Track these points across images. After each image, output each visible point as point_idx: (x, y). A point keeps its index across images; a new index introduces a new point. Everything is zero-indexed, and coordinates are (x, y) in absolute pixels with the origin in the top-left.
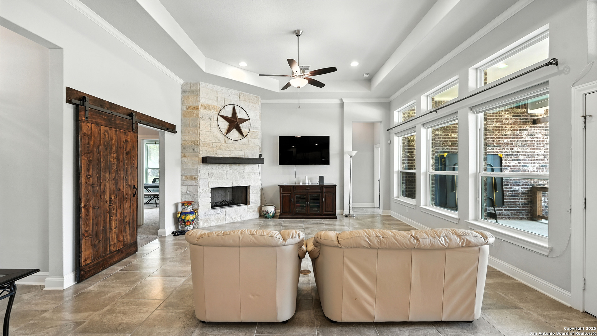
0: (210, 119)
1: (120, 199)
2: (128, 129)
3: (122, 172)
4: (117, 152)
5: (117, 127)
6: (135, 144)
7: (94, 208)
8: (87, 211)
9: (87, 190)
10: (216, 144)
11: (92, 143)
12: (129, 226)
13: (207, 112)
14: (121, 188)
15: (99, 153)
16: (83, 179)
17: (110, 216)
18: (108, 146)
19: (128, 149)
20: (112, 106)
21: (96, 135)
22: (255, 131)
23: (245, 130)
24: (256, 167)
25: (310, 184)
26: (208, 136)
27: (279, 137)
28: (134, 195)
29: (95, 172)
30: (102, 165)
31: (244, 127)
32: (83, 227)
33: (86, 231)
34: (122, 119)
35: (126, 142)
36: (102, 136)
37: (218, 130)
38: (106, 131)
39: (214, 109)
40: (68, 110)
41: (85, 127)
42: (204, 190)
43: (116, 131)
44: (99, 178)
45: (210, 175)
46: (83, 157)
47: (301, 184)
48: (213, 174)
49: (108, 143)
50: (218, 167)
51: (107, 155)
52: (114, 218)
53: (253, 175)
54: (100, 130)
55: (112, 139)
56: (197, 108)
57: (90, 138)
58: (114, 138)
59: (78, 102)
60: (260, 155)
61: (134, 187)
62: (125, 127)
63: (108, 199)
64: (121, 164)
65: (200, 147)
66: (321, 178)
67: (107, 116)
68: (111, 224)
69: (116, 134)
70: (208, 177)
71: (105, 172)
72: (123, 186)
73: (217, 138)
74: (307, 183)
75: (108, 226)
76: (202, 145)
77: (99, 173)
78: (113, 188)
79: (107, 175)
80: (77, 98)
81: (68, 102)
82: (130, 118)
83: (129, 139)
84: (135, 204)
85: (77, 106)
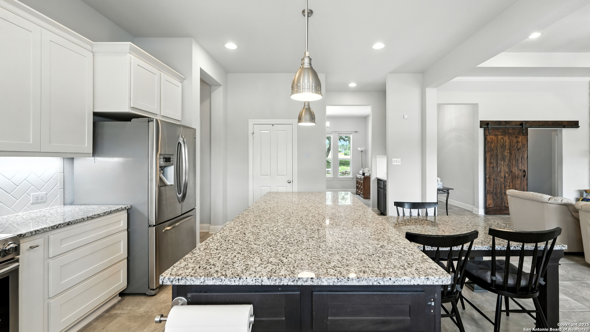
1: (512, 178)
2: (519, 134)
3: (514, 161)
4: (510, 149)
5: (510, 134)
6: (525, 142)
7: (494, 179)
8: (490, 180)
9: (489, 170)
11: (493, 146)
14: (513, 171)
15: (497, 150)
16: (488, 164)
17: (504, 187)
18: (503, 146)
19: (519, 147)
20: (507, 122)
21: (495, 141)
28: (524, 176)
29: (495, 161)
30: (499, 157)
32: (487, 188)
33: (489, 191)
34: (514, 129)
36: (499, 141)
38: (502, 138)
40: (481, 131)
41: (488, 138)
43: (509, 137)
44: (497, 164)
46: (488, 153)
51: (502, 151)
54: (498, 138)
55: (506, 142)
57: (491, 143)
58: (508, 141)
59: (485, 127)
61: (524, 171)
63: (503, 176)
64: (513, 156)
67: (502, 129)
71: (501, 161)
72: (515, 170)
75: (503, 191)
77: (497, 161)
78: (507, 170)
80: (485, 125)
81: (481, 127)
82: (521, 127)
83: (520, 140)
84: (525, 183)
85: (485, 128)
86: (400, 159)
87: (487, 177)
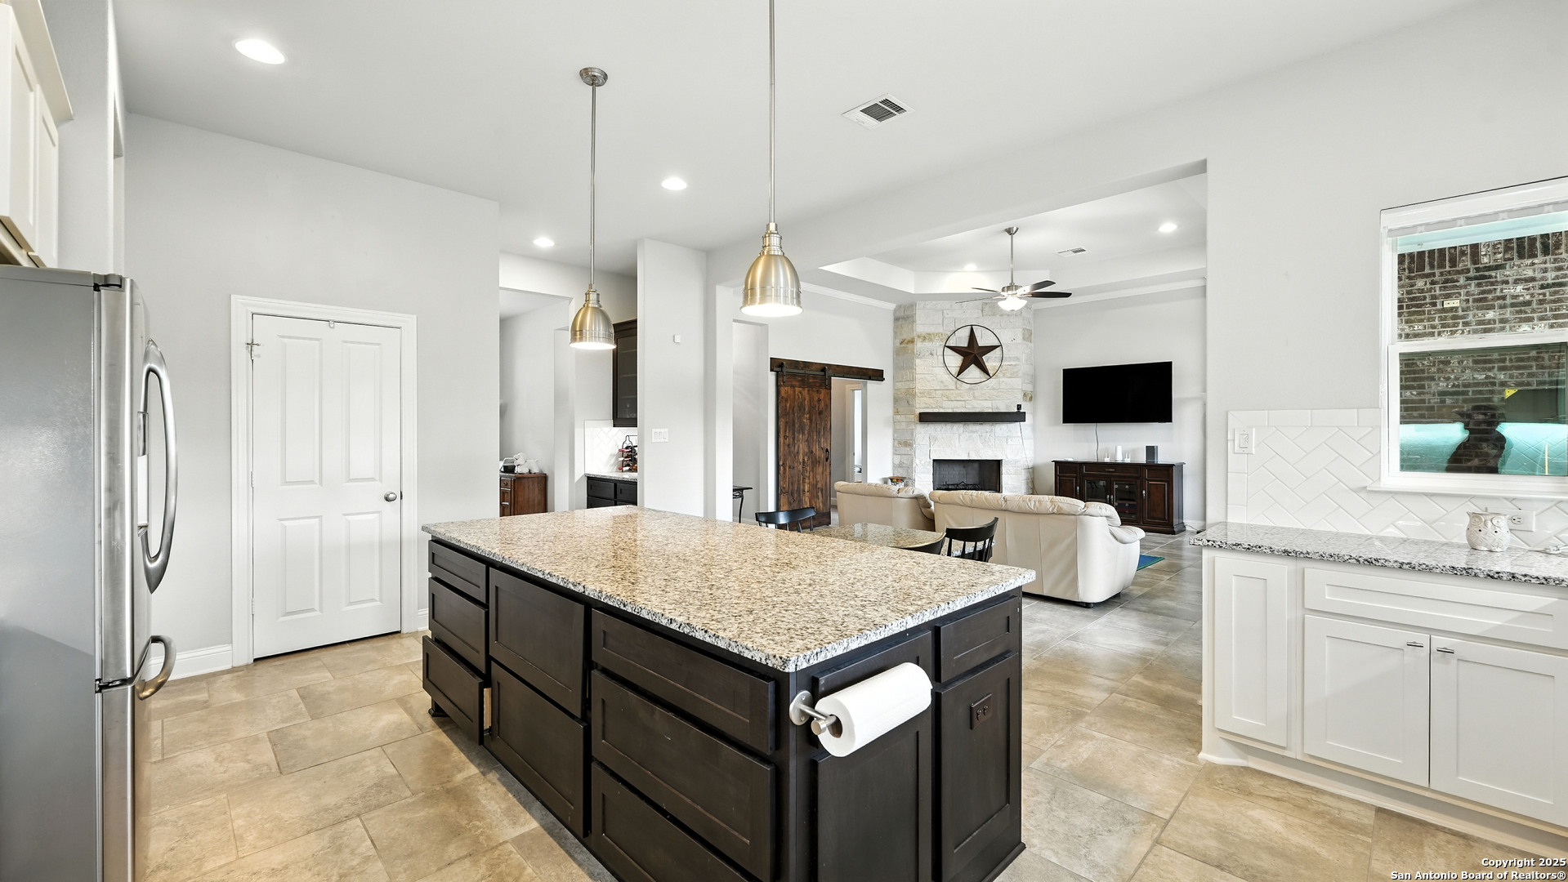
0: (932, 354)
1: (812, 462)
2: (820, 386)
3: (815, 433)
4: (809, 412)
5: (810, 386)
6: (828, 401)
7: (790, 467)
8: (785, 469)
9: (784, 450)
10: (941, 392)
11: (788, 405)
12: (822, 493)
13: (927, 344)
14: (814, 451)
15: (794, 414)
16: (781, 440)
17: (804, 478)
18: (801, 407)
19: (821, 409)
20: (806, 364)
21: (792, 397)
22: (1013, 363)
23: (994, 364)
24: (1015, 427)
25: (1128, 461)
26: (929, 381)
27: (1064, 370)
28: (827, 460)
29: (791, 433)
30: (797, 426)
31: (990, 361)
32: (781, 483)
33: (784, 488)
34: (814, 376)
35: (819, 400)
36: (797, 397)
37: (944, 369)
38: (800, 392)
39: (937, 338)
40: (772, 377)
41: (783, 390)
42: (922, 462)
43: (809, 390)
44: (794, 439)
45: (933, 439)
46: (782, 419)
47: (1107, 460)
48: (936, 439)
49: (801, 404)
50: (944, 427)
51: (800, 416)
52: (807, 481)
53: (1009, 441)
54: (795, 392)
55: (805, 399)
56: (912, 341)
57: (786, 400)
58: (807, 398)
59: (778, 369)
60: (1019, 407)
61: (827, 451)
62: (818, 385)
63: (801, 461)
64: (814, 425)
65: (917, 398)
66: (1151, 451)
67: (801, 376)
68: (804, 486)
69: (809, 393)
70: (928, 443)
71: (799, 433)
72: (816, 449)
73: (942, 382)
74: (1119, 459)
75: (802, 487)
76: (919, 395)
77: (794, 434)
78: (806, 450)
79: (801, 436)
80: (777, 365)
81: (772, 370)
82: (823, 373)
83: (822, 397)
84: (828, 470)
85: (777, 372)
86: (667, 430)
87: (781, 463)
